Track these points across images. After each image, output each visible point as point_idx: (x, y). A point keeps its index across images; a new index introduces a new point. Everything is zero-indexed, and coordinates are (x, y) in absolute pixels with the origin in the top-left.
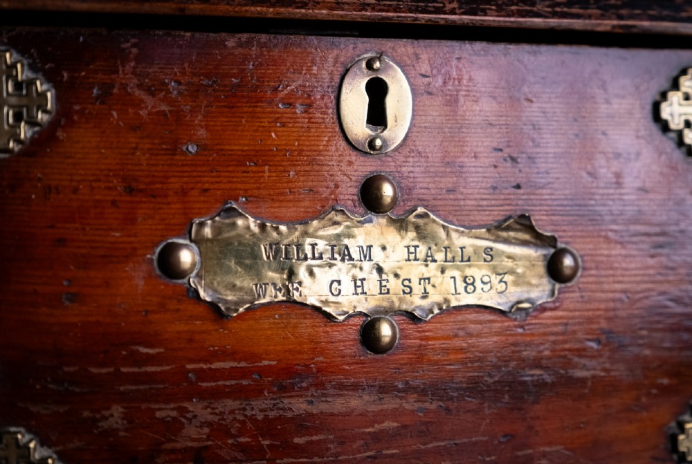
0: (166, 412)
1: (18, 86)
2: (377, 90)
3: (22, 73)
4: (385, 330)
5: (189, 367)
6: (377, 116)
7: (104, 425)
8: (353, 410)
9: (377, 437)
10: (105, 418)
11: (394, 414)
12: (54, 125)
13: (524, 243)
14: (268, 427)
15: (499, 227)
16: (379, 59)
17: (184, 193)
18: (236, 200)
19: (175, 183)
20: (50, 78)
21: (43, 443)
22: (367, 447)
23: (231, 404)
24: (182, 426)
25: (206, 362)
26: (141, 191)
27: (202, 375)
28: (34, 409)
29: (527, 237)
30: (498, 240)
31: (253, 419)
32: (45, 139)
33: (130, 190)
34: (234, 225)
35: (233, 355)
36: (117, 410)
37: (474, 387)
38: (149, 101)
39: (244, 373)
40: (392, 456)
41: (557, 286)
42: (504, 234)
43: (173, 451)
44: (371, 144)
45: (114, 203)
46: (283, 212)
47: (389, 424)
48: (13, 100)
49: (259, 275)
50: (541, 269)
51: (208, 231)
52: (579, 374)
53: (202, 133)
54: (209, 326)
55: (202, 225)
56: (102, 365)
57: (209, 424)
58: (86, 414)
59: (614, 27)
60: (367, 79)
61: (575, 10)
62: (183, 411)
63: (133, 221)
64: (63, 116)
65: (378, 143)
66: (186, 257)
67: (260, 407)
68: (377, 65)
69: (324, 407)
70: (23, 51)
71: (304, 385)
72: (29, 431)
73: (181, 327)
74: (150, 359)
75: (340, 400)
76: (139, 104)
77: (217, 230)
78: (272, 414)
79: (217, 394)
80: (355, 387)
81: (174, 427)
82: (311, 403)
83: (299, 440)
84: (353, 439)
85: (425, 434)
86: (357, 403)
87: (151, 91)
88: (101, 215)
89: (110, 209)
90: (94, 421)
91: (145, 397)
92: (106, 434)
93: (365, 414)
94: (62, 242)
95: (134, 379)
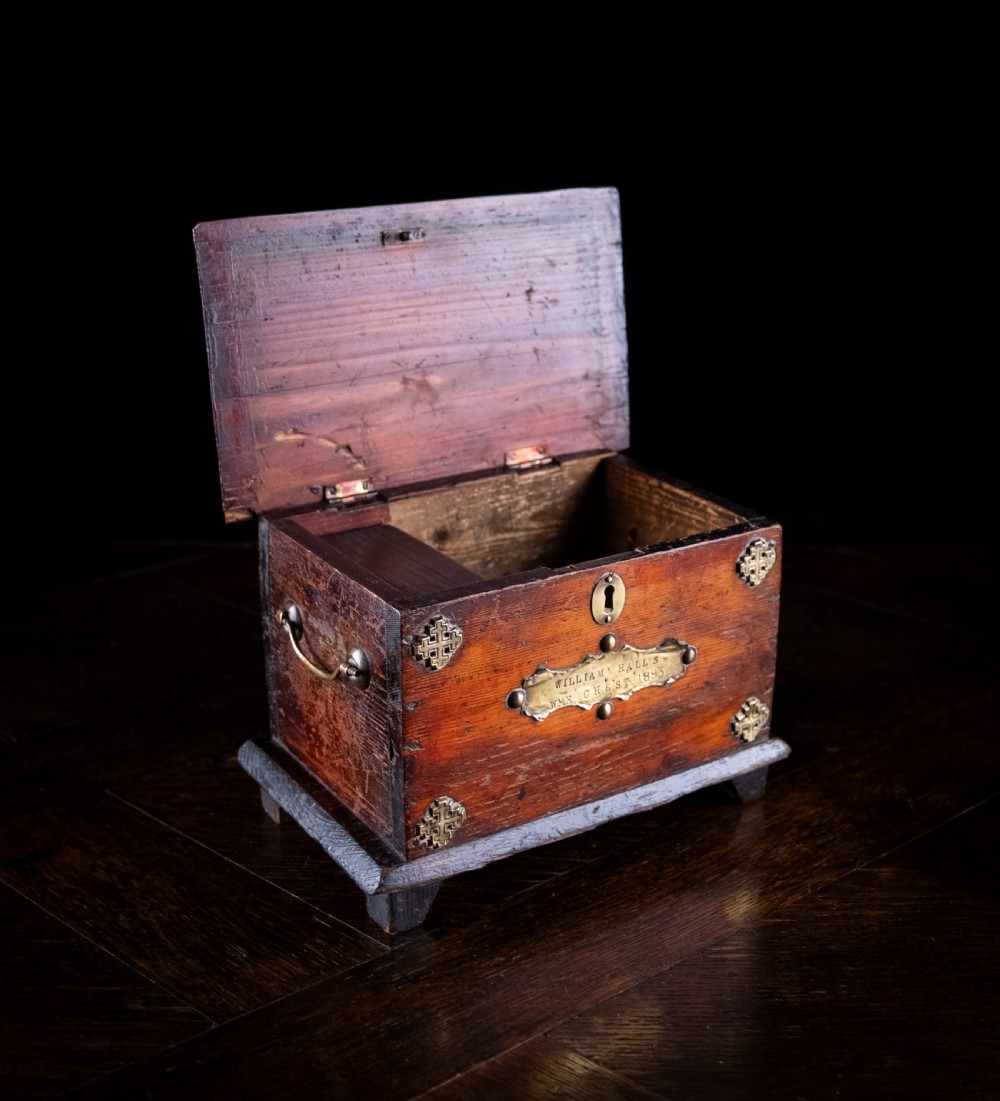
0: (509, 772)
1: (447, 634)
2: (609, 592)
3: (450, 627)
4: (608, 709)
5: (520, 748)
6: (609, 604)
7: (482, 785)
8: (591, 749)
9: (600, 759)
10: (482, 782)
11: (608, 746)
12: (463, 648)
13: (672, 651)
14: (553, 767)
15: (662, 645)
16: (611, 575)
17: (520, 665)
18: (543, 664)
19: (516, 662)
20: (460, 625)
21: (456, 800)
22: (596, 764)
23: (538, 760)
24: (517, 776)
25: (528, 744)
26: (501, 670)
27: (525, 751)
28: (451, 786)
29: (673, 648)
30: (660, 652)
31: (547, 764)
32: (459, 656)
33: (495, 671)
34: (543, 676)
35: (540, 738)
36: (488, 777)
37: (646, 726)
38: (506, 624)
39: (543, 745)
40: (608, 764)
41: (686, 666)
42: (663, 649)
43: (511, 789)
44: (606, 620)
45: (488, 679)
46: (564, 664)
47: (607, 751)
48: (445, 643)
50: (679, 660)
51: (531, 683)
52: (693, 705)
53: (529, 634)
54: (530, 726)
55: (528, 680)
56: (482, 757)
57: (528, 772)
58: (475, 782)
60: (605, 588)
62: (517, 769)
63: (497, 685)
64: (466, 644)
65: (609, 618)
66: (522, 697)
67: (551, 758)
68: (611, 579)
69: (578, 751)
70: (448, 615)
71: (571, 743)
72: (449, 796)
73: (517, 730)
74: (504, 749)
75: (585, 746)
76: (500, 627)
78: (556, 760)
79: (532, 757)
80: (593, 738)
81: (513, 778)
82: (573, 750)
83: (567, 769)
84: (590, 762)
85: (622, 751)
86: (593, 745)
87: (506, 620)
88: (483, 686)
89: (487, 683)
90: (478, 784)
91: (501, 767)
92: (483, 789)
93: (596, 749)
94: (465, 704)
95: (496, 760)
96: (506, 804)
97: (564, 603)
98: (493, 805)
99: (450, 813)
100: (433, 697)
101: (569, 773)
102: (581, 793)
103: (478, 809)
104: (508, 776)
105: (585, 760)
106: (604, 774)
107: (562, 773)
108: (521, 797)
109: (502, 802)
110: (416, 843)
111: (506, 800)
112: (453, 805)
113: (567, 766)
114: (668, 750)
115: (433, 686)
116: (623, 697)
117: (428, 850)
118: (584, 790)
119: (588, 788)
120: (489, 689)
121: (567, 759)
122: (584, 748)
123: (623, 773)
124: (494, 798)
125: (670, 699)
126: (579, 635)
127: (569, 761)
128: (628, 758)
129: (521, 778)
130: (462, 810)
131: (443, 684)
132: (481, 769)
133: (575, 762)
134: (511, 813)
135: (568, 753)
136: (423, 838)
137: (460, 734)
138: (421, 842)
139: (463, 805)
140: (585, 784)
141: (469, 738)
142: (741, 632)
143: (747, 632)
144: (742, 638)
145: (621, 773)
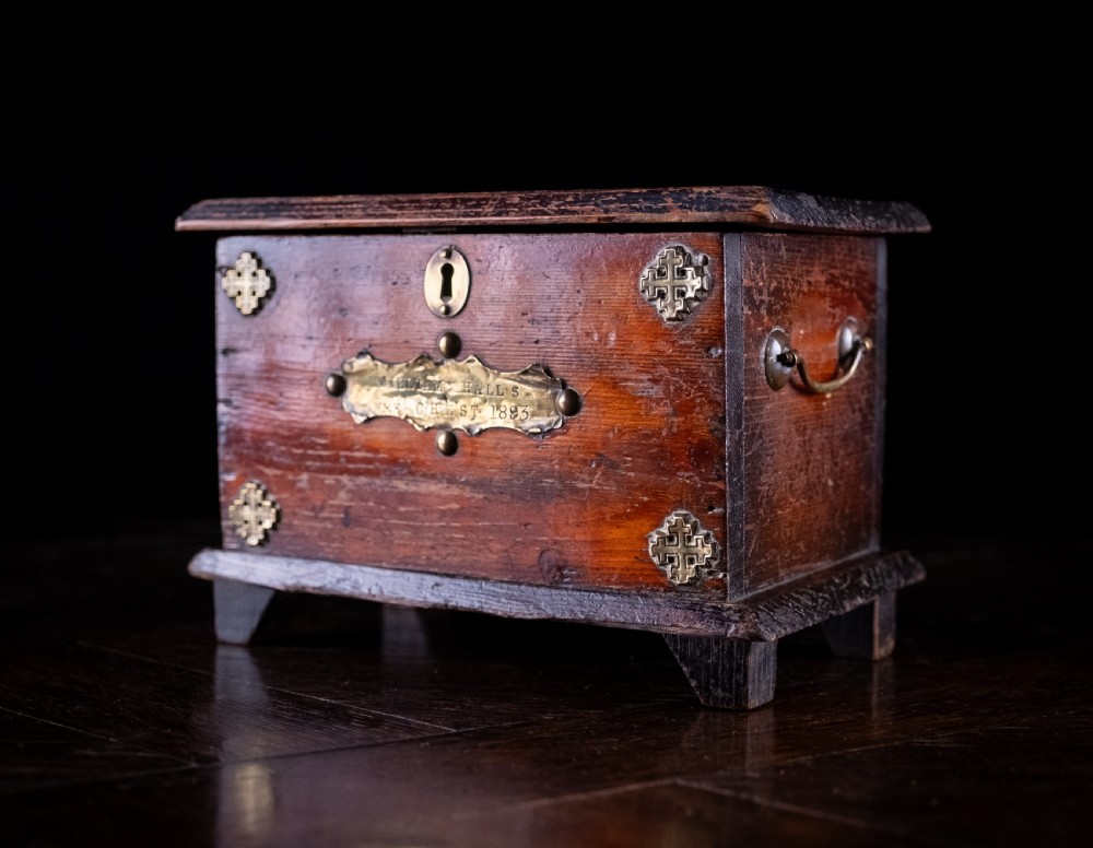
0: (330, 482)
1: (254, 273)
2: (447, 273)
5: (343, 453)
6: (446, 291)
7: (299, 484)
8: (433, 493)
9: (443, 514)
10: (299, 481)
11: (456, 499)
13: (541, 384)
14: (383, 498)
15: (525, 373)
17: (339, 340)
19: (335, 336)
22: (440, 519)
23: (364, 480)
24: (338, 491)
25: (350, 451)
26: (317, 339)
27: (348, 460)
28: (265, 470)
29: (540, 380)
30: (522, 382)
31: (376, 491)
33: (311, 339)
35: (365, 449)
36: (305, 477)
37: (507, 487)
39: (371, 461)
40: (456, 527)
41: (564, 417)
42: (524, 377)
43: (333, 507)
45: (303, 347)
47: (455, 506)
51: (352, 369)
52: (579, 485)
54: (352, 429)
55: (348, 363)
56: (298, 448)
57: (352, 492)
58: (291, 477)
59: (599, 219)
60: (442, 265)
61: (577, 208)
62: (338, 481)
63: (312, 358)
67: (379, 484)
69: (415, 489)
71: (404, 472)
73: (337, 428)
74: (321, 447)
75: (424, 485)
77: (357, 368)
78: (387, 489)
79: (356, 473)
80: (433, 477)
81: (334, 491)
82: (407, 484)
83: (402, 509)
84: (432, 512)
85: (476, 515)
86: (435, 489)
88: (298, 354)
89: (302, 350)
90: (293, 482)
91: (319, 470)
92: (299, 490)
93: (439, 496)
95: (314, 458)
96: (327, 525)
98: (313, 519)
101: (403, 516)
102: (424, 553)
103: (296, 516)
104: (328, 486)
105: (425, 504)
106: (453, 539)
107: (394, 513)
108: (345, 523)
109: (323, 520)
110: (230, 529)
111: (328, 519)
113: (403, 505)
114: (546, 543)
117: (242, 544)
118: (427, 551)
119: (432, 552)
121: (399, 493)
122: (423, 488)
123: (479, 550)
124: (314, 509)
125: (543, 460)
126: (410, 322)
127: (402, 498)
128: (486, 530)
129: (342, 495)
132: (299, 464)
133: (412, 504)
134: (334, 540)
135: (401, 485)
136: (235, 526)
137: (274, 406)
138: (237, 531)
139: (278, 502)
140: (428, 543)
141: (282, 415)
142: (656, 391)
143: (667, 392)
144: (658, 401)
145: (476, 546)
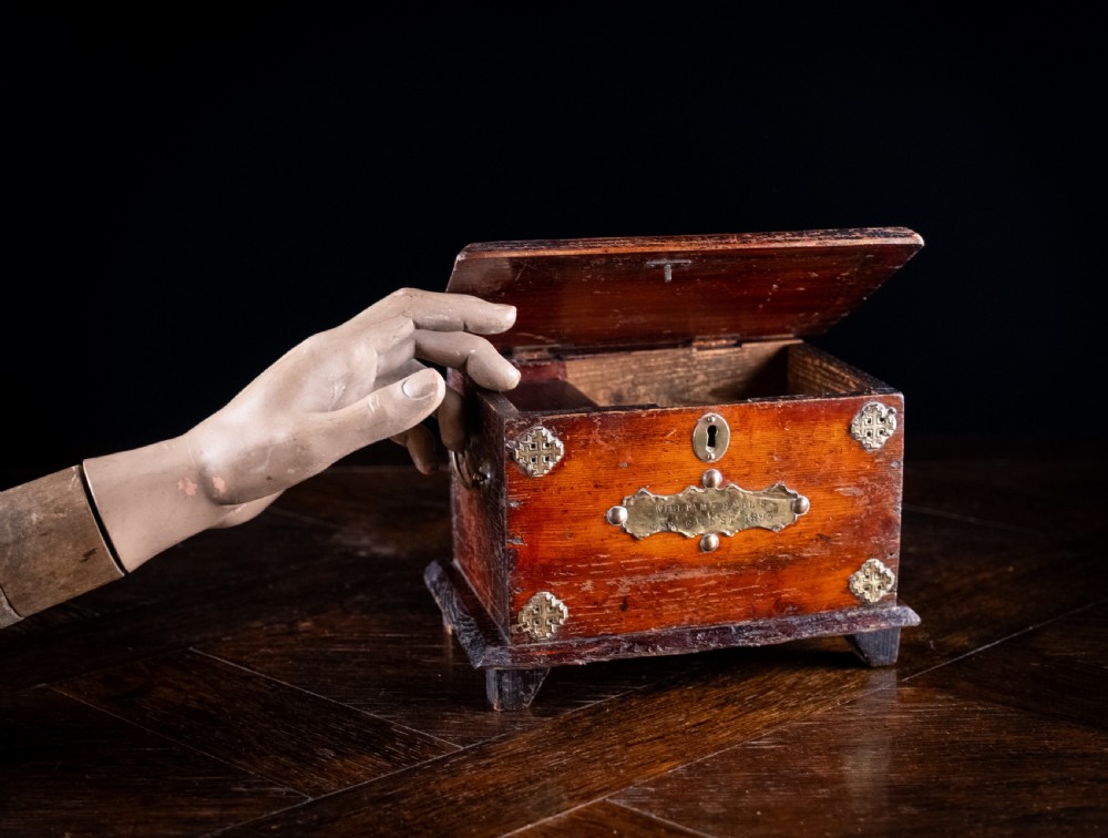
0: (611, 582)
1: (547, 445)
2: (713, 431)
3: (550, 439)
4: (713, 542)
5: (622, 562)
6: (713, 442)
7: (584, 589)
8: (696, 577)
9: (705, 588)
10: (584, 586)
11: (715, 578)
12: (563, 460)
13: (782, 497)
14: (656, 586)
15: (769, 490)
16: (714, 416)
17: (621, 485)
18: (645, 487)
19: (617, 482)
20: (561, 439)
21: (558, 598)
22: (702, 592)
23: (639, 577)
24: (618, 588)
25: (629, 559)
26: (602, 486)
27: (627, 565)
28: (553, 584)
29: (783, 494)
30: (769, 496)
31: (649, 583)
32: (560, 466)
33: (596, 486)
34: (644, 499)
35: (641, 556)
36: (589, 582)
37: (754, 565)
38: (606, 445)
39: (645, 563)
40: (713, 595)
41: (797, 515)
42: (772, 494)
43: (613, 599)
44: (710, 458)
45: (589, 493)
46: (665, 491)
47: (713, 582)
48: (545, 452)
49: (654, 520)
50: (789, 508)
51: (632, 503)
52: (805, 555)
53: (630, 458)
54: (631, 544)
55: (629, 500)
56: (583, 563)
57: (630, 586)
58: (576, 585)
60: (708, 426)
62: (618, 581)
63: (598, 500)
64: (567, 456)
65: (713, 456)
66: (623, 514)
67: (654, 578)
68: (714, 420)
69: (682, 576)
70: (549, 428)
71: (674, 567)
72: (551, 592)
73: (618, 545)
74: (604, 560)
75: (690, 573)
76: (600, 447)
77: (636, 502)
78: (659, 580)
79: (634, 573)
80: (697, 567)
81: (614, 588)
82: (676, 575)
83: (670, 591)
84: (696, 589)
85: (729, 586)
86: (697, 574)
87: (606, 441)
88: (583, 498)
89: (587, 496)
90: (579, 587)
91: (602, 576)
92: (584, 592)
93: (701, 578)
94: (566, 511)
95: (597, 568)
96: (608, 611)
97: (665, 435)
98: (595, 610)
99: (551, 608)
100: (536, 500)
101: (672, 595)
102: (687, 617)
103: (579, 610)
104: (610, 586)
105: (690, 585)
106: (709, 604)
107: (664, 594)
108: (623, 608)
109: (604, 609)
110: (519, 629)
111: (609, 608)
112: (555, 602)
113: (670, 588)
114: (780, 594)
115: (535, 490)
116: (728, 533)
117: (531, 639)
118: (689, 616)
119: (694, 615)
120: (589, 502)
121: (670, 581)
122: (688, 575)
123: (731, 607)
124: (596, 603)
125: (780, 544)
126: (682, 467)
127: (672, 584)
128: (735, 594)
129: (623, 590)
130: (564, 609)
131: (544, 490)
132: (584, 575)
133: (679, 586)
134: (613, 622)
135: (671, 577)
136: (525, 626)
137: (563, 537)
138: (525, 630)
139: (566, 603)
140: (691, 610)
141: (569, 543)
142: (859, 492)
143: (866, 493)
144: (860, 497)
145: (728, 606)
